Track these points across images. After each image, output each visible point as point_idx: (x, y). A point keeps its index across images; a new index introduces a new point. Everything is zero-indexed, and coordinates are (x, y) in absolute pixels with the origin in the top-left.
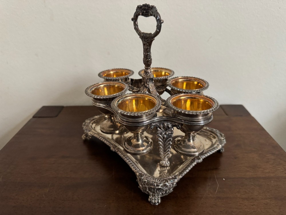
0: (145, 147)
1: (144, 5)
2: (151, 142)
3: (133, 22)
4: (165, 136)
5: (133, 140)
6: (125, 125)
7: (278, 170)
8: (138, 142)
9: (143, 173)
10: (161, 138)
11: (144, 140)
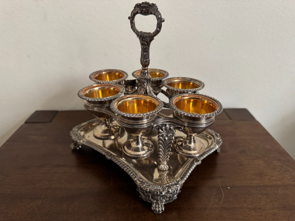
0: (145, 151)
1: (143, 3)
2: (152, 145)
3: (129, 21)
4: (166, 138)
5: (133, 143)
6: (125, 127)
7: (285, 178)
8: (138, 145)
9: (144, 181)
10: (162, 141)
11: (145, 143)
